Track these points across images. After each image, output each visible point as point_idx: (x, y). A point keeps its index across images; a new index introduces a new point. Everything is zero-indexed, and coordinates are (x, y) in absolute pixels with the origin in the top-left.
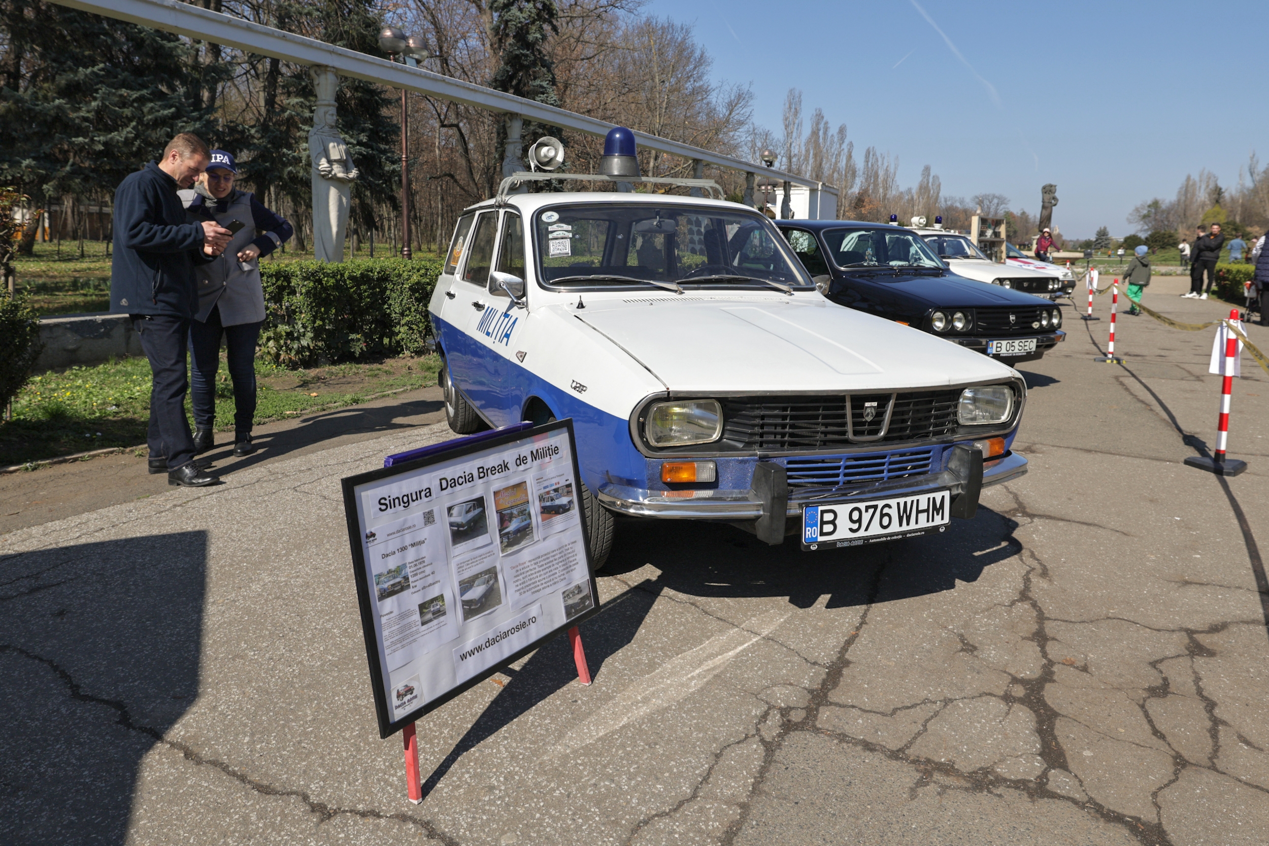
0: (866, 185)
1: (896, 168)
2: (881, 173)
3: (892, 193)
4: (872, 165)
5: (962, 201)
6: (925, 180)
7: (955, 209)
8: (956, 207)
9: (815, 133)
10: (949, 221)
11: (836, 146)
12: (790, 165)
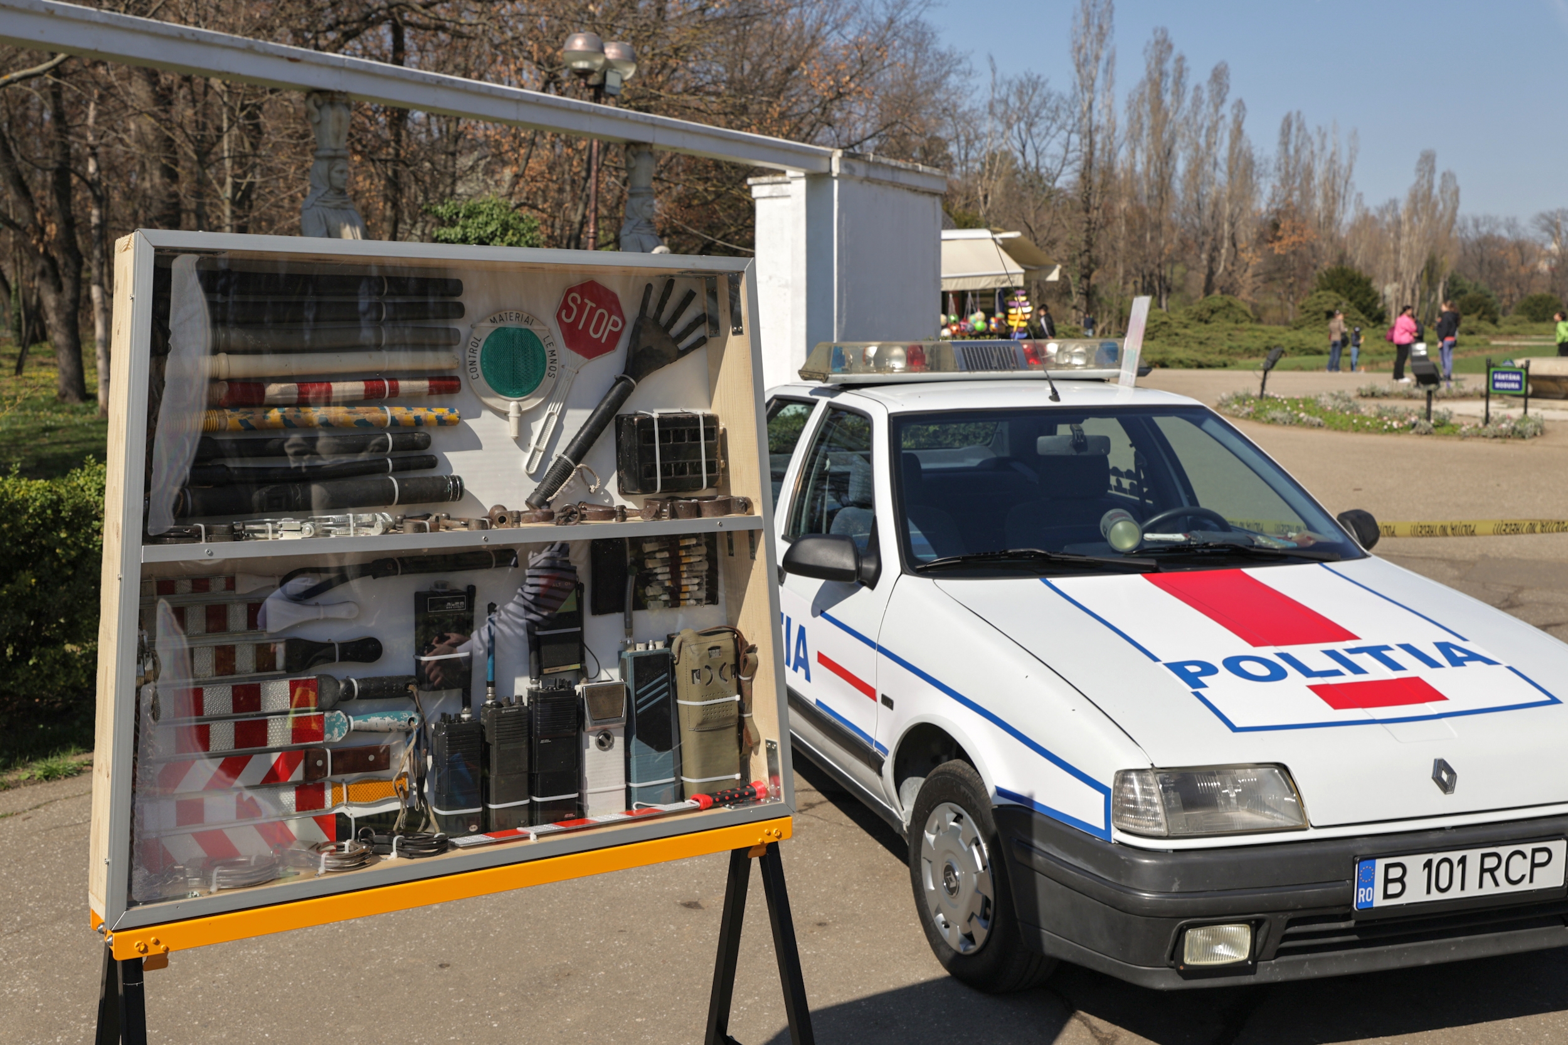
0: (1282, 193)
1: (1352, 157)
2: (1319, 171)
3: (1348, 216)
4: (1297, 151)
5: (1511, 226)
6: (1424, 182)
7: (1498, 242)
8: (1500, 238)
9: (1155, 83)
10: (1486, 267)
11: (1206, 110)
12: (1092, 153)
